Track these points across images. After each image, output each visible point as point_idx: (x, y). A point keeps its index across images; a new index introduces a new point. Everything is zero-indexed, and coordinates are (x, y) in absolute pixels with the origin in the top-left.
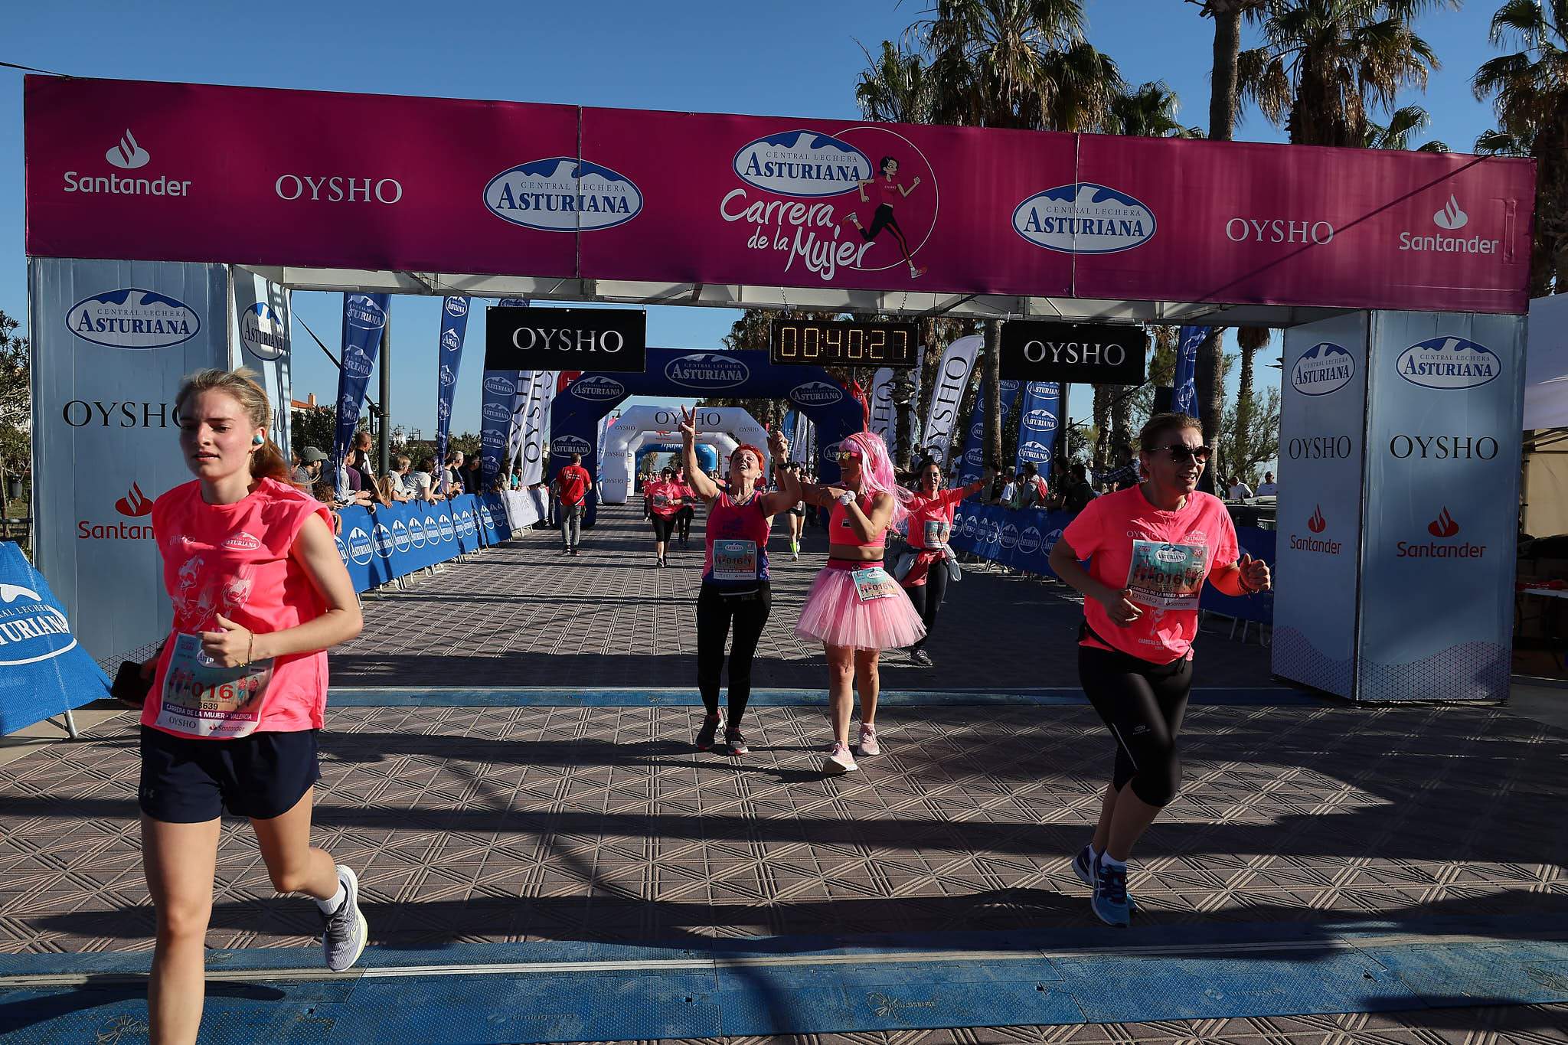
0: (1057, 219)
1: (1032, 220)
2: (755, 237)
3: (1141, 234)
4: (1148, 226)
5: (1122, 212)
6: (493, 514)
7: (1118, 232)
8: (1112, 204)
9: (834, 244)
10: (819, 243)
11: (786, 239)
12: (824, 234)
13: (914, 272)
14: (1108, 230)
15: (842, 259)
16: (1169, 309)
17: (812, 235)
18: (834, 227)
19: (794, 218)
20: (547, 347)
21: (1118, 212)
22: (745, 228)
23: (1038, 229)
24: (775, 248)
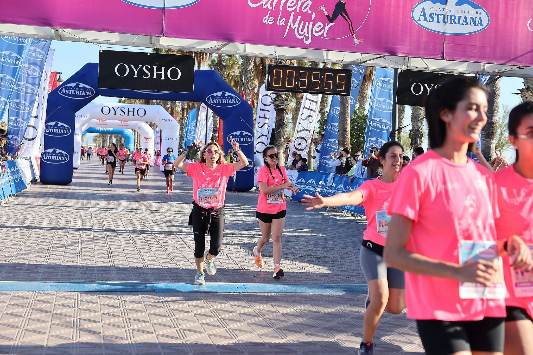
0: (436, 14)
1: (422, 14)
2: (267, 17)
3: (482, 25)
4: (485, 22)
5: (472, 12)
6: (13, 173)
7: (469, 23)
8: (466, 7)
9: (311, 23)
10: (303, 22)
11: (284, 19)
12: (306, 17)
13: (356, 41)
14: (463, 22)
15: (316, 32)
16: (488, 67)
17: (299, 17)
18: (312, 13)
19: (289, 7)
20: (136, 76)
21: (469, 12)
22: (261, 11)
23: (426, 20)
24: (278, 24)
